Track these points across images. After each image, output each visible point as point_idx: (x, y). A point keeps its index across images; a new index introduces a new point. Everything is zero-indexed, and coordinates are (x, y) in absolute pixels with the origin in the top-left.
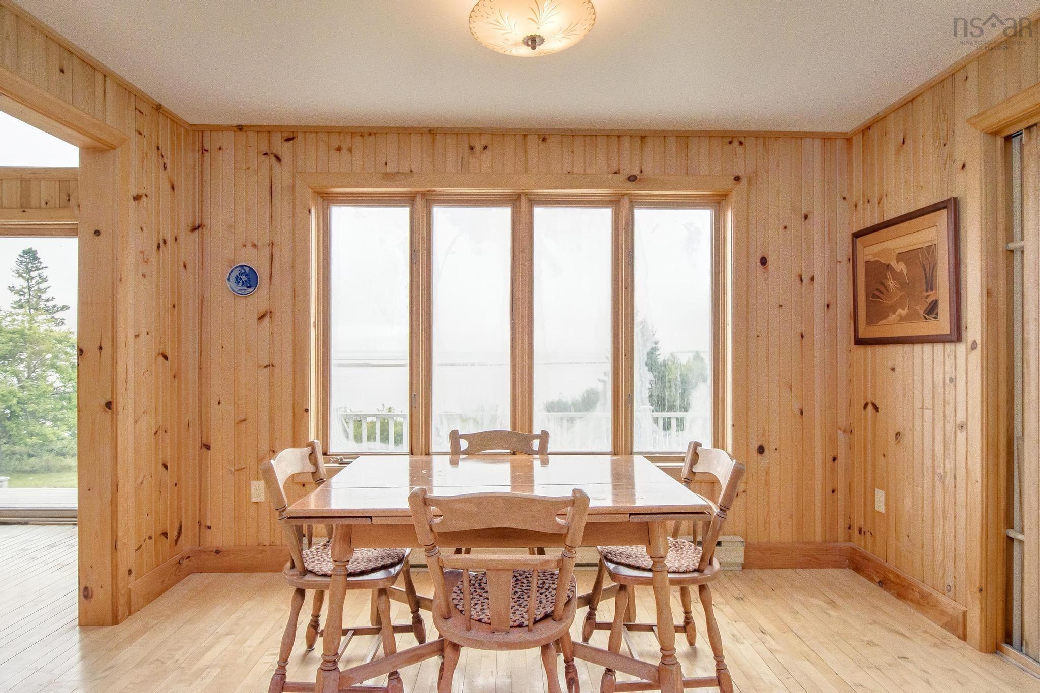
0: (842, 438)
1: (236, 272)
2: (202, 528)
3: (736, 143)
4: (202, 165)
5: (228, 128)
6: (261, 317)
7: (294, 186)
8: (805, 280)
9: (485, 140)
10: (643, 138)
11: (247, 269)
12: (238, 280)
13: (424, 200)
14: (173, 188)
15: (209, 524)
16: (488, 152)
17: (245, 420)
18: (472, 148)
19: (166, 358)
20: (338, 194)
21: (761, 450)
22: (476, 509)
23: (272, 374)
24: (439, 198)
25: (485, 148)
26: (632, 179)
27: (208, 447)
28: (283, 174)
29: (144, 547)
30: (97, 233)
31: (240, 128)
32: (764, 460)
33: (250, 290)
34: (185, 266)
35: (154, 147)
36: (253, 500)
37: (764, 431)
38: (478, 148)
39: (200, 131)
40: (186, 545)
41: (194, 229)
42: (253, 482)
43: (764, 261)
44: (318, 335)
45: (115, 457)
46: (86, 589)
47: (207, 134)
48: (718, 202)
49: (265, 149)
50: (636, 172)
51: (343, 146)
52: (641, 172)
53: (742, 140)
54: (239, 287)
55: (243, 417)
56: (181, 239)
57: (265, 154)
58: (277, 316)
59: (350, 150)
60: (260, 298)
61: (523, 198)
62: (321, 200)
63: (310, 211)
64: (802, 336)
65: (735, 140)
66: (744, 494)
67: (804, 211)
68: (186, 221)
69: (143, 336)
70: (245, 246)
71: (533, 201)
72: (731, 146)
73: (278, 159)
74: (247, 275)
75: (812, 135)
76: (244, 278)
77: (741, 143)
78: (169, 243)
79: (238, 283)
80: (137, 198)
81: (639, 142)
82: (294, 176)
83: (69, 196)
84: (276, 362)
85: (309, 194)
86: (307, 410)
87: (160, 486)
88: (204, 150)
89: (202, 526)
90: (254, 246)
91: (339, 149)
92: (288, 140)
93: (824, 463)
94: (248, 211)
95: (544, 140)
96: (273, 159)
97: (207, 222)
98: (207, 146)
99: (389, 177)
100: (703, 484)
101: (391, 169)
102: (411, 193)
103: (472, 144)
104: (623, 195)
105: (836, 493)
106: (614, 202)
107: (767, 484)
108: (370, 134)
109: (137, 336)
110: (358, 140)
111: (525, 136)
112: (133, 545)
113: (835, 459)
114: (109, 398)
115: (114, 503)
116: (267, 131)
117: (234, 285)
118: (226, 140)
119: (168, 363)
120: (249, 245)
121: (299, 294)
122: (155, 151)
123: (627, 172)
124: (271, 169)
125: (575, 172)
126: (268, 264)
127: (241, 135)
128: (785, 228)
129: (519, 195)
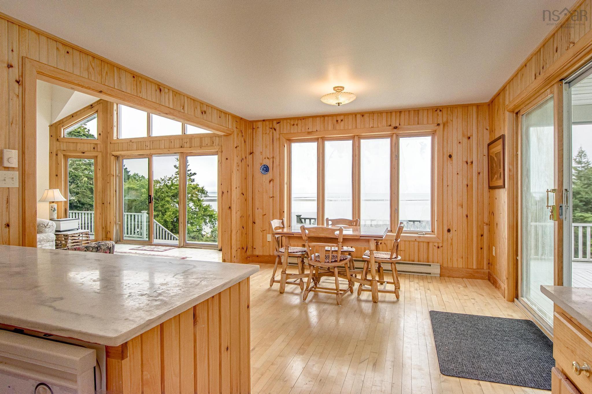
0: (486, 228)
1: (263, 167)
2: (253, 249)
3: (438, 111)
4: (253, 134)
5: (260, 121)
6: (270, 181)
7: (280, 138)
8: (469, 164)
9: (342, 117)
10: (400, 112)
11: (266, 166)
12: (263, 169)
13: (321, 140)
14: (245, 142)
15: (255, 247)
16: (343, 122)
17: (265, 215)
18: (337, 121)
19: (243, 194)
20: (293, 139)
21: (449, 231)
22: (315, 230)
23: (273, 200)
24: (327, 138)
25: (342, 120)
26: (396, 128)
27: (255, 223)
28: (276, 135)
29: (238, 251)
30: (227, 159)
31: (264, 120)
32: (450, 235)
33: (267, 173)
34: (248, 166)
35: (240, 130)
36: (268, 240)
37: (450, 223)
38: (339, 121)
39: (252, 122)
40: (249, 252)
41: (251, 154)
42: (268, 235)
43: (450, 156)
44: (287, 187)
45: (231, 222)
46: (224, 259)
47: (254, 123)
48: (433, 134)
49: (271, 126)
50: (397, 125)
51: (295, 124)
52: (400, 125)
53: (441, 109)
54: (263, 172)
55: (265, 214)
56: (247, 158)
57: (271, 128)
58: (275, 181)
59: (297, 125)
60: (269, 175)
61: (356, 137)
62: (288, 141)
63: (284, 146)
64: (467, 186)
65: (438, 109)
66: (442, 248)
67: (469, 135)
68: (248, 151)
69: (238, 188)
70: (265, 158)
71: (360, 137)
72: (436, 112)
73: (275, 130)
74: (266, 168)
75: (472, 105)
76: (265, 169)
77: (441, 111)
78: (244, 159)
79: (263, 171)
80: (236, 147)
81: (399, 113)
82: (280, 135)
83: (213, 142)
84: (274, 196)
85: (284, 140)
86: (284, 212)
87: (242, 233)
88: (253, 128)
89: (253, 248)
90: (268, 158)
91: (294, 125)
92: (278, 123)
93: (477, 237)
94: (266, 147)
95: (363, 116)
96: (274, 130)
97: (254, 151)
98: (254, 127)
99: (309, 133)
100: (424, 243)
101: (310, 130)
102: (317, 138)
103: (337, 119)
104: (393, 134)
105: (482, 249)
106: (391, 136)
107: (452, 244)
108: (303, 119)
109: (236, 188)
110: (300, 121)
111: (356, 115)
112: (235, 250)
113: (482, 235)
114: (230, 206)
115: (231, 236)
116: (272, 120)
117: (262, 170)
118: (260, 124)
119: (244, 196)
120: (266, 158)
121: (281, 174)
122: (240, 132)
123: (394, 125)
124: (273, 133)
125: (374, 126)
126: (272, 164)
127: (264, 123)
128: (460, 143)
129: (355, 136)
